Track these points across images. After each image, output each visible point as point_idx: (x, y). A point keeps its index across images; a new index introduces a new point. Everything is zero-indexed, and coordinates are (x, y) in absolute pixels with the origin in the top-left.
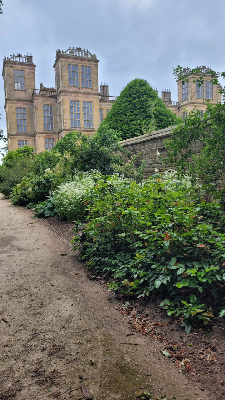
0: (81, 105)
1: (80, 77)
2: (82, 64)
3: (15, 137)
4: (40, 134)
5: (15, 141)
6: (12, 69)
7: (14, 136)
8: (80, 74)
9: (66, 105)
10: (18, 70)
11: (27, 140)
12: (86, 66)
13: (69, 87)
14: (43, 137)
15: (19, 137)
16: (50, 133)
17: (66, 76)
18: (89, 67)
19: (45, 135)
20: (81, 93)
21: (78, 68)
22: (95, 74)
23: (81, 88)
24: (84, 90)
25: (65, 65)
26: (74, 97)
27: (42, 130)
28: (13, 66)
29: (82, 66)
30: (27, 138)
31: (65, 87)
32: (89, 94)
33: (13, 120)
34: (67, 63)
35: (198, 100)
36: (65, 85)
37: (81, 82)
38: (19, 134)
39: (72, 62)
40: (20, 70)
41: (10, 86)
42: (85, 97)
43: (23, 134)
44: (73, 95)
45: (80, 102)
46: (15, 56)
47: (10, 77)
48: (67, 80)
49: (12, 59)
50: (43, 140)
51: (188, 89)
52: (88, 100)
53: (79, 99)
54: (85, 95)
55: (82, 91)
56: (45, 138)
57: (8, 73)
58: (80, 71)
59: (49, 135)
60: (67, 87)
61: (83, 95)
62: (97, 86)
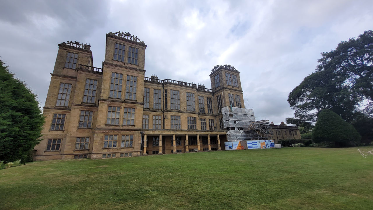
0: (125, 77)
1: (127, 55)
2: (129, 45)
3: (51, 110)
4: (76, 106)
5: (50, 114)
6: (65, 51)
7: (49, 110)
8: (127, 52)
9: (106, 76)
10: (72, 53)
11: (65, 114)
12: (134, 48)
13: (113, 60)
14: (79, 109)
15: (56, 110)
16: (89, 106)
17: (111, 52)
18: (136, 48)
19: (83, 107)
20: (125, 67)
21: (125, 47)
22: (142, 55)
23: (126, 64)
24: (129, 66)
25: (112, 43)
26: (117, 70)
27: (80, 102)
28: (67, 49)
29: (130, 47)
30: (66, 112)
31: (108, 60)
32: (134, 69)
33: (54, 94)
34: (114, 42)
35: (228, 86)
36: (109, 59)
37: (126, 59)
38: (56, 107)
39: (120, 42)
40: (74, 53)
41: (60, 64)
42: (130, 72)
43: (63, 108)
44: (116, 68)
45: (123, 75)
46: (72, 43)
47: (61, 57)
48: (111, 55)
49: (69, 45)
50: (79, 112)
51: (220, 79)
52: (132, 74)
53: (123, 72)
54: (130, 70)
55: (126, 66)
56: (82, 110)
57: (61, 54)
58: (127, 50)
59: (87, 107)
60: (110, 60)
61: (128, 70)
62: (143, 65)
